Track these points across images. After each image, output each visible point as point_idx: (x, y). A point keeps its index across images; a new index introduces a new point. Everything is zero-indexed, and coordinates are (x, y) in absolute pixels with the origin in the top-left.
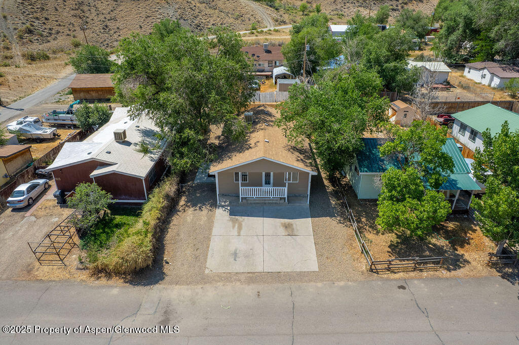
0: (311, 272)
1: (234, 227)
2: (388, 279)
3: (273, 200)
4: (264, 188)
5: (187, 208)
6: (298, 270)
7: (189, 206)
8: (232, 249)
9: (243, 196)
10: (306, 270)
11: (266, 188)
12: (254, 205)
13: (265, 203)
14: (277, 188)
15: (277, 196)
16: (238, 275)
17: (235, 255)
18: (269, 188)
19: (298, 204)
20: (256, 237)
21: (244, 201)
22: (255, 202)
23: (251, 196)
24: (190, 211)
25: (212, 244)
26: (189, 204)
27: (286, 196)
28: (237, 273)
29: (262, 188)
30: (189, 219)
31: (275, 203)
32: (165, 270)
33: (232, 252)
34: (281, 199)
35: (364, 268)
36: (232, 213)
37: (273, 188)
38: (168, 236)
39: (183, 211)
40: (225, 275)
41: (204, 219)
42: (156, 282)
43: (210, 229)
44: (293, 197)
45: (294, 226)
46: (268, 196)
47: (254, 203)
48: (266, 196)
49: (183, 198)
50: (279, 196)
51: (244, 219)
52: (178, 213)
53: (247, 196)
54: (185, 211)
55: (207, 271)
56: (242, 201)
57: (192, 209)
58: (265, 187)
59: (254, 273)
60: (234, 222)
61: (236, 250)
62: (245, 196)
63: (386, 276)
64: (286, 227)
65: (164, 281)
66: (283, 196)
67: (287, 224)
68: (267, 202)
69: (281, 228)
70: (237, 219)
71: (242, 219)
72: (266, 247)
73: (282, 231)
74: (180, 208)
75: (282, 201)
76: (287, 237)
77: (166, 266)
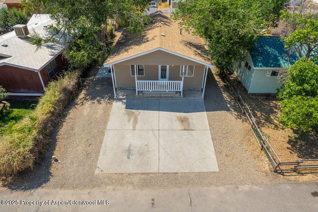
0: (211, 173)
1: (129, 121)
2: (296, 183)
3: (169, 94)
4: (160, 82)
5: (85, 101)
6: (197, 171)
7: (87, 100)
8: (126, 145)
9: (139, 90)
10: (205, 170)
11: (162, 82)
12: (150, 98)
13: (161, 97)
14: (173, 82)
15: (172, 90)
16: (131, 177)
17: (129, 152)
18: (165, 82)
19: (193, 98)
20: (151, 132)
21: (140, 94)
22: (151, 95)
23: (147, 90)
24: (88, 104)
25: (105, 139)
26: (88, 97)
27: (181, 90)
28: (129, 174)
29: (158, 82)
30: (85, 112)
31: (171, 97)
32: (52, 169)
33: (126, 149)
34: (177, 92)
35: (267, 168)
36: (129, 106)
37: (169, 82)
38: (62, 130)
39: (81, 104)
40: (116, 176)
41: (100, 112)
42: (39, 185)
43: (105, 123)
44: (188, 91)
45: (190, 120)
46: (164, 90)
47: (150, 97)
48: (162, 90)
49: (83, 92)
50: (174, 90)
51: (140, 113)
52: (76, 106)
53: (143, 90)
54: (83, 104)
55: (97, 172)
56: (138, 95)
57: (90, 102)
58: (160, 80)
59: (148, 174)
60: (130, 115)
61: (130, 146)
62: (141, 90)
63: (293, 178)
64: (182, 121)
65: (48, 184)
66: (178, 90)
67: (183, 117)
68: (163, 95)
69: (177, 121)
70: (133, 113)
71: (138, 113)
72: (162, 143)
73: (178, 125)
74: (78, 101)
75: (178, 95)
76: (183, 131)
77: (54, 164)
